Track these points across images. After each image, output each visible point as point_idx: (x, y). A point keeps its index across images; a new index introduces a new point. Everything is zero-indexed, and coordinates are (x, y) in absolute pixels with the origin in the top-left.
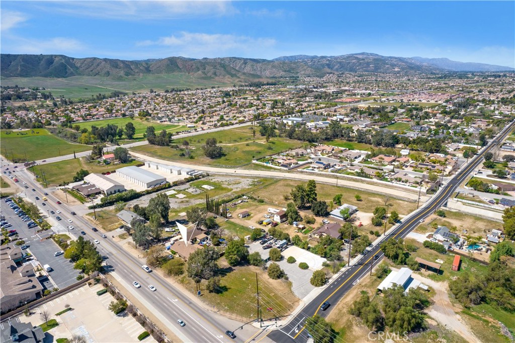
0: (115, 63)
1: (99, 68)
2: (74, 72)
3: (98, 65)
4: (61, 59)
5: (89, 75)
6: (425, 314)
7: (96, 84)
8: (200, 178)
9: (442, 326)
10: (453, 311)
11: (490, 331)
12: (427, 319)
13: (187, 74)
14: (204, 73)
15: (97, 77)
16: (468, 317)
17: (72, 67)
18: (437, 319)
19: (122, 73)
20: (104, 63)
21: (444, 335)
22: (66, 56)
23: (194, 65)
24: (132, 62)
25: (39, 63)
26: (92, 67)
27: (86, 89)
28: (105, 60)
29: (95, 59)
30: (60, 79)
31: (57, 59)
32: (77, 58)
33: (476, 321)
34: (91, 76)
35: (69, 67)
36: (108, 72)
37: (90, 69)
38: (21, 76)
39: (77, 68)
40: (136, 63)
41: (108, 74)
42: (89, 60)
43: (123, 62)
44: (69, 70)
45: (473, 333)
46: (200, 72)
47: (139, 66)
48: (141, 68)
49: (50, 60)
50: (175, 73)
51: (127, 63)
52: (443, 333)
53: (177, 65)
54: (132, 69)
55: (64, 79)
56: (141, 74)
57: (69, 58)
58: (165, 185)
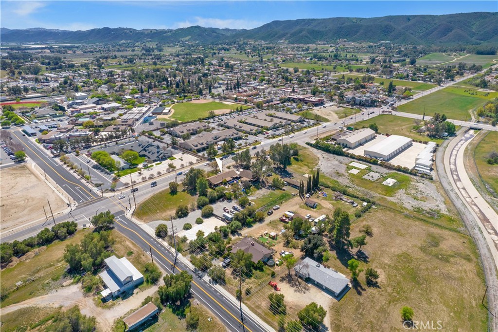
6: (77, 283)
8: (416, 176)
9: (58, 288)
10: (65, 305)
11: (24, 323)
12: (72, 281)
16: (51, 314)
18: (67, 288)
21: (50, 285)
33: (41, 318)
45: (34, 306)
52: (52, 285)
58: (371, 159)
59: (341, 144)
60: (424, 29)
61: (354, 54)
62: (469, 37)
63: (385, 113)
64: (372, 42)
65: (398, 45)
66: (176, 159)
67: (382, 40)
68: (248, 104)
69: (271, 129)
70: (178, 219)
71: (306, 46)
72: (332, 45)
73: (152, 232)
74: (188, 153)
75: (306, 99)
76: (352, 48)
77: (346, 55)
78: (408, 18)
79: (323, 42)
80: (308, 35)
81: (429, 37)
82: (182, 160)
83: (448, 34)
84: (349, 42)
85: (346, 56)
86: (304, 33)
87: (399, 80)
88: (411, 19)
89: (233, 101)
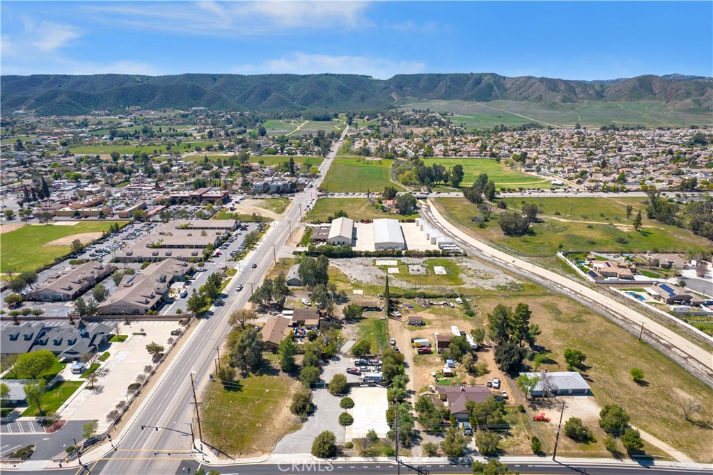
0: (552, 85)
1: (530, 91)
2: (499, 95)
3: (531, 86)
4: (490, 79)
5: (516, 99)
7: (517, 112)
8: (450, 256)
13: (664, 103)
14: (697, 102)
15: (523, 102)
17: (498, 89)
19: (558, 98)
20: (539, 83)
22: (497, 75)
23: (683, 87)
24: (579, 83)
25: (466, 84)
26: (523, 89)
27: (499, 117)
28: (542, 80)
29: (530, 78)
30: (479, 104)
31: (486, 78)
32: (509, 76)
34: (518, 100)
35: (496, 89)
36: (541, 96)
37: (519, 92)
38: (443, 98)
39: (506, 90)
40: (584, 85)
41: (540, 98)
42: (523, 79)
43: (566, 82)
44: (495, 91)
46: (688, 101)
47: (588, 89)
48: (590, 92)
49: (478, 79)
50: (642, 102)
51: (572, 84)
53: (652, 88)
54: (575, 94)
55: (484, 103)
56: (586, 101)
57: (500, 77)
58: (393, 252)
59: (336, 243)
60: (238, 92)
61: (172, 127)
62: (291, 102)
63: (321, 198)
64: (181, 109)
65: (217, 112)
66: (127, 336)
67: (194, 107)
68: (107, 218)
69: (217, 247)
70: (310, 418)
71: (80, 118)
72: (122, 116)
73: (307, 458)
74: (135, 319)
75: (203, 195)
76: (158, 119)
77: (160, 129)
78: (214, 78)
79: (103, 112)
80: (73, 102)
81: (247, 101)
82: (144, 334)
83: (268, 99)
84: (147, 111)
85: (161, 131)
86: (63, 97)
87: (271, 155)
88: (217, 78)
89: (69, 218)
